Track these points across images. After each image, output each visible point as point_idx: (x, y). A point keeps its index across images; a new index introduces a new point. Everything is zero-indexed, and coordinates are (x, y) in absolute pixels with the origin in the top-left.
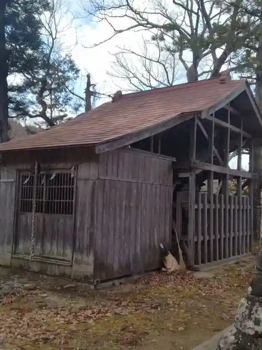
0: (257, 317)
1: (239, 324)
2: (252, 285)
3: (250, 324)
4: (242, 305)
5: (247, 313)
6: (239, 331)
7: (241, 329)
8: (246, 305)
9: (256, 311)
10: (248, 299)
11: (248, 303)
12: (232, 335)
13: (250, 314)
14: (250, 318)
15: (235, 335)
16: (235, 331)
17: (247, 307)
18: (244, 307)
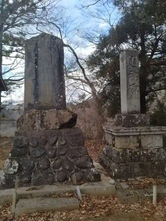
0: (15, 165)
1: (6, 171)
2: (11, 152)
3: (12, 169)
4: (7, 162)
5: (10, 165)
6: (6, 174)
7: (7, 173)
8: (9, 161)
9: (14, 163)
10: (10, 159)
11: (10, 161)
12: (3, 176)
13: (11, 165)
14: (11, 167)
15: (4, 176)
16: (4, 174)
17: (9, 163)
18: (8, 163)
